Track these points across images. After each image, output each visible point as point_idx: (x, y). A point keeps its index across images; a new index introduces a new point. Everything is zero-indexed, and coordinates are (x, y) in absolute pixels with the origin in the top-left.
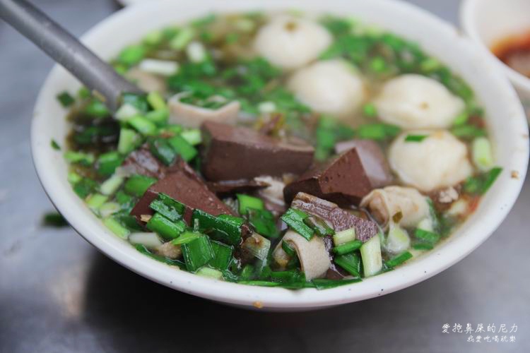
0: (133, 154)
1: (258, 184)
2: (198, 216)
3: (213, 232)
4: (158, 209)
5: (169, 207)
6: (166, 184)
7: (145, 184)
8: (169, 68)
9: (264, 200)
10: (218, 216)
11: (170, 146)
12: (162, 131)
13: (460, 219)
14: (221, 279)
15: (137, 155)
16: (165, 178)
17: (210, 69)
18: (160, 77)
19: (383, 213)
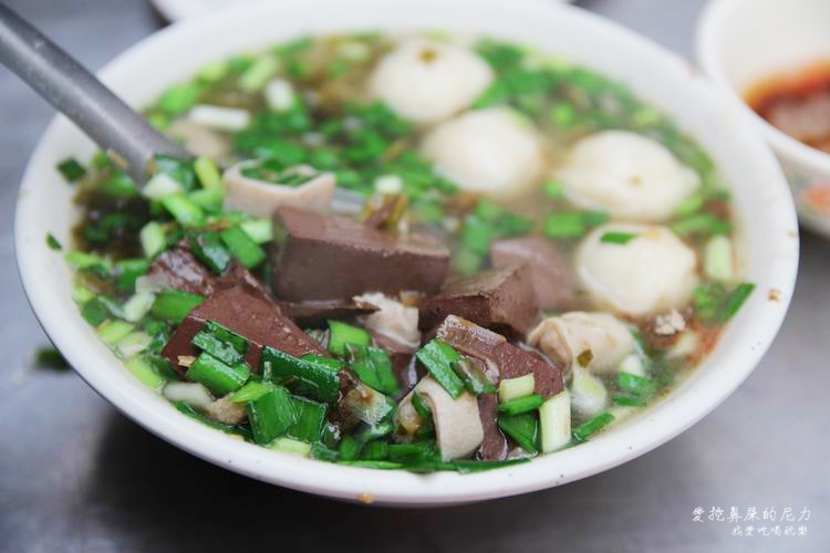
0: (164, 256)
1: (359, 305)
2: (271, 357)
3: (294, 382)
4: (205, 347)
5: (223, 342)
6: (215, 305)
7: (184, 306)
8: (237, 120)
9: (371, 332)
10: (301, 358)
11: (223, 244)
12: (211, 220)
13: (691, 361)
14: (308, 456)
15: (170, 257)
16: (215, 295)
17: (300, 121)
18: (223, 134)
19: (563, 354)
